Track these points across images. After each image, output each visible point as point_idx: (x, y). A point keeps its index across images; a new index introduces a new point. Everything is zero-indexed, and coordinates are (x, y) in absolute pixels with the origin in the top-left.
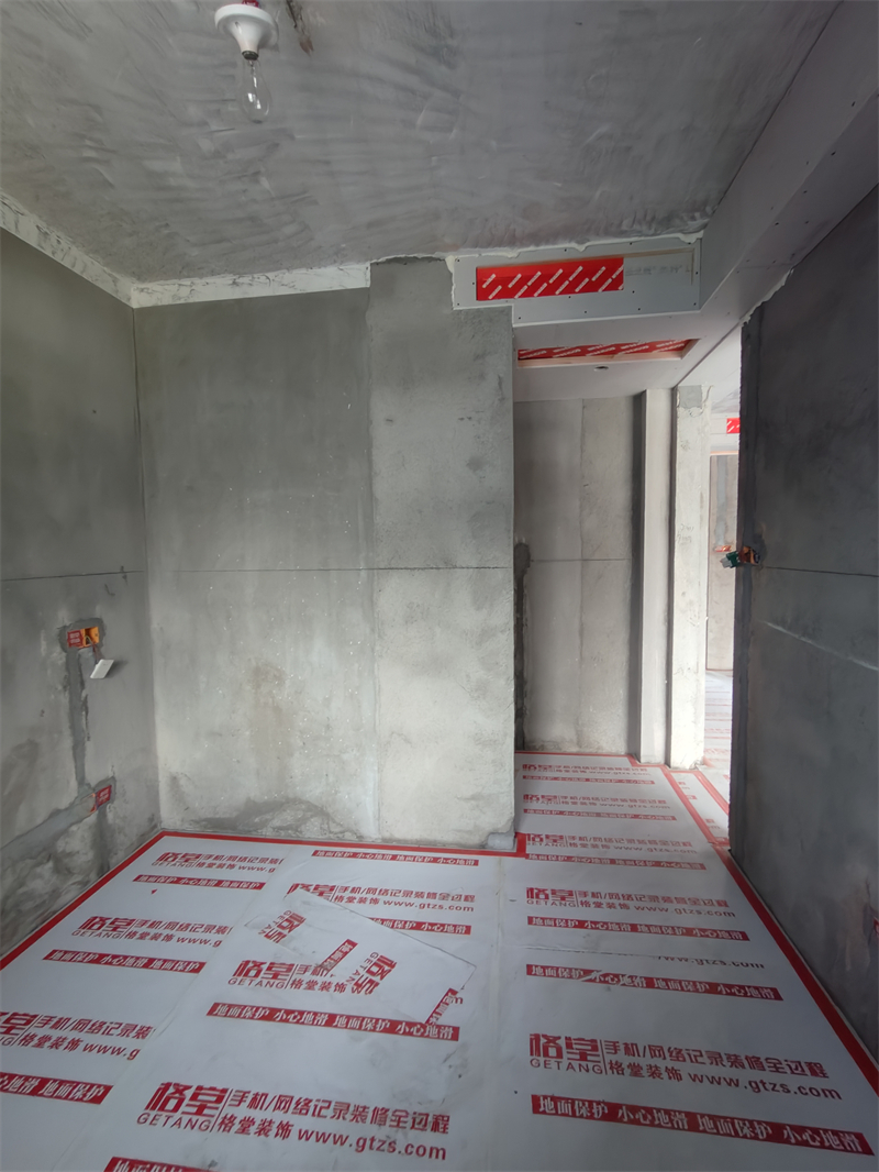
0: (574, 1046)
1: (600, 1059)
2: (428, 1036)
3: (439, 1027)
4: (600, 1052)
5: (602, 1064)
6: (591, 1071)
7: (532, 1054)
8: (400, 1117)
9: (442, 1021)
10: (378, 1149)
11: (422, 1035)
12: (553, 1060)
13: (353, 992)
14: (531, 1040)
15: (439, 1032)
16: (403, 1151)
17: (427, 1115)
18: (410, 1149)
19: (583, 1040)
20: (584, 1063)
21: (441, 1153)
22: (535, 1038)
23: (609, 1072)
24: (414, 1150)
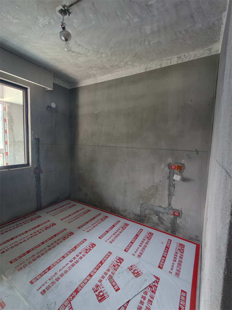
2: (66, 301)
3: (66, 306)
8: (54, 283)
10: (52, 277)
11: (68, 299)
13: (96, 284)
15: (64, 305)
16: (47, 281)
17: (48, 290)
18: (46, 283)
21: (38, 289)
24: (45, 284)
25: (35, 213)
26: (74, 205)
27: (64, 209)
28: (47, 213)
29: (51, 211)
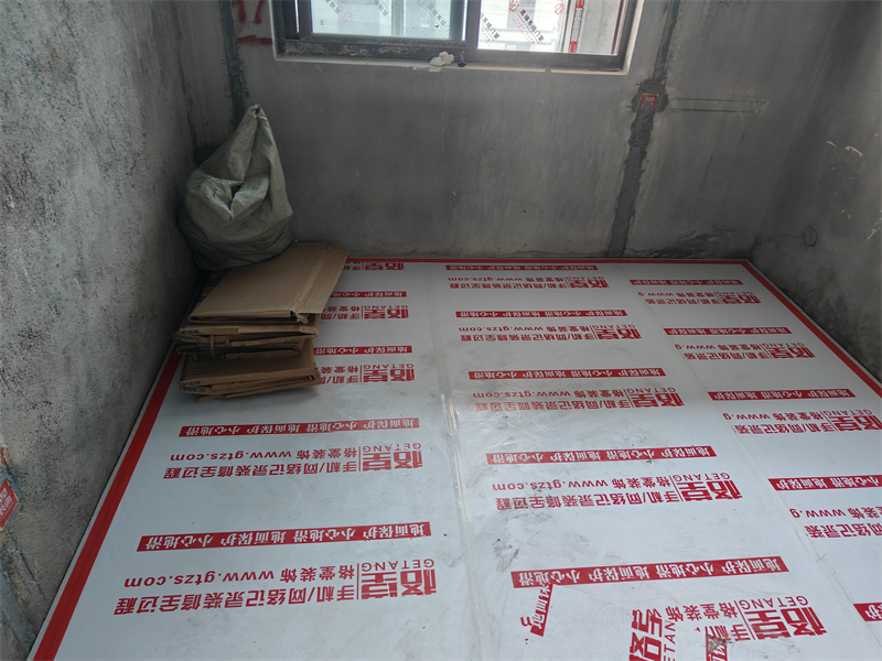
0: (387, 587)
1: (362, 578)
2: (543, 572)
3: (537, 585)
4: (361, 584)
5: (361, 572)
6: (373, 564)
7: (433, 571)
8: (537, 504)
9: (536, 592)
10: (543, 484)
11: (550, 572)
12: (411, 569)
14: (434, 587)
15: (534, 578)
16: (524, 485)
17: (516, 508)
18: (520, 486)
19: (377, 596)
20: (380, 571)
21: (496, 487)
22: (429, 590)
23: (355, 567)
24: (517, 486)
25: (597, 265)
26: (752, 299)
27: (699, 295)
28: (633, 282)
29: (650, 283)
